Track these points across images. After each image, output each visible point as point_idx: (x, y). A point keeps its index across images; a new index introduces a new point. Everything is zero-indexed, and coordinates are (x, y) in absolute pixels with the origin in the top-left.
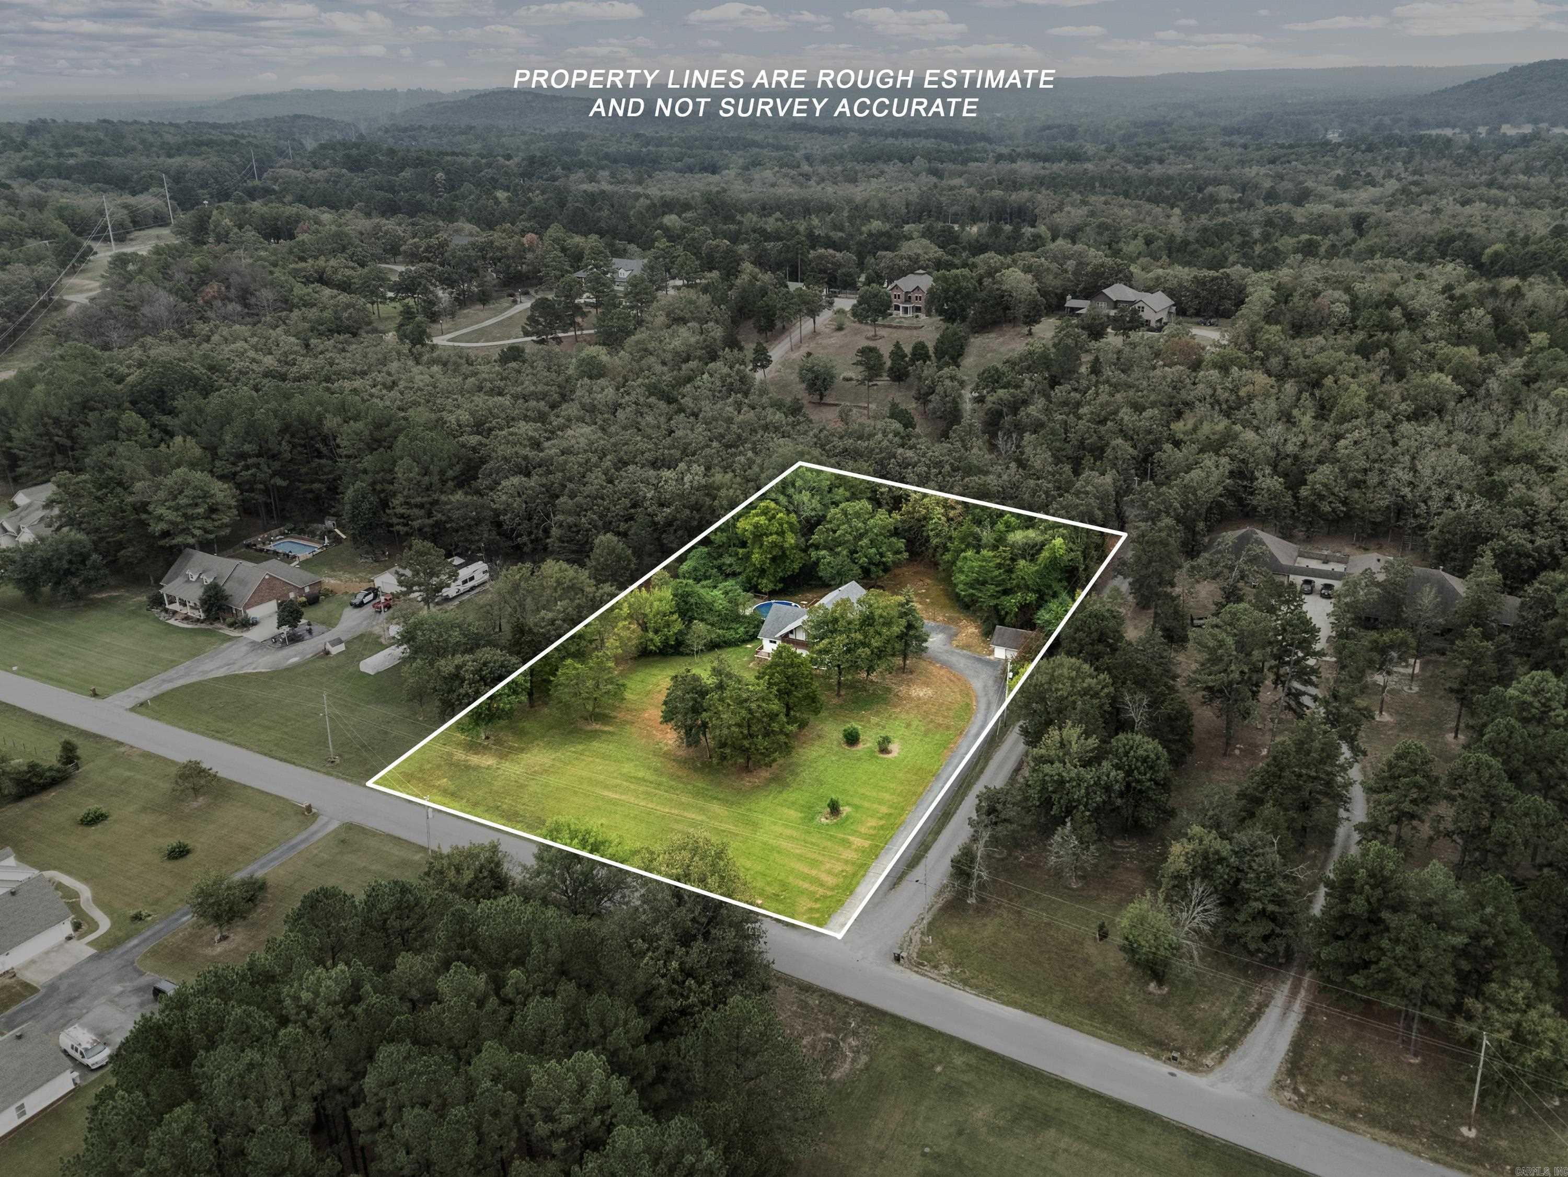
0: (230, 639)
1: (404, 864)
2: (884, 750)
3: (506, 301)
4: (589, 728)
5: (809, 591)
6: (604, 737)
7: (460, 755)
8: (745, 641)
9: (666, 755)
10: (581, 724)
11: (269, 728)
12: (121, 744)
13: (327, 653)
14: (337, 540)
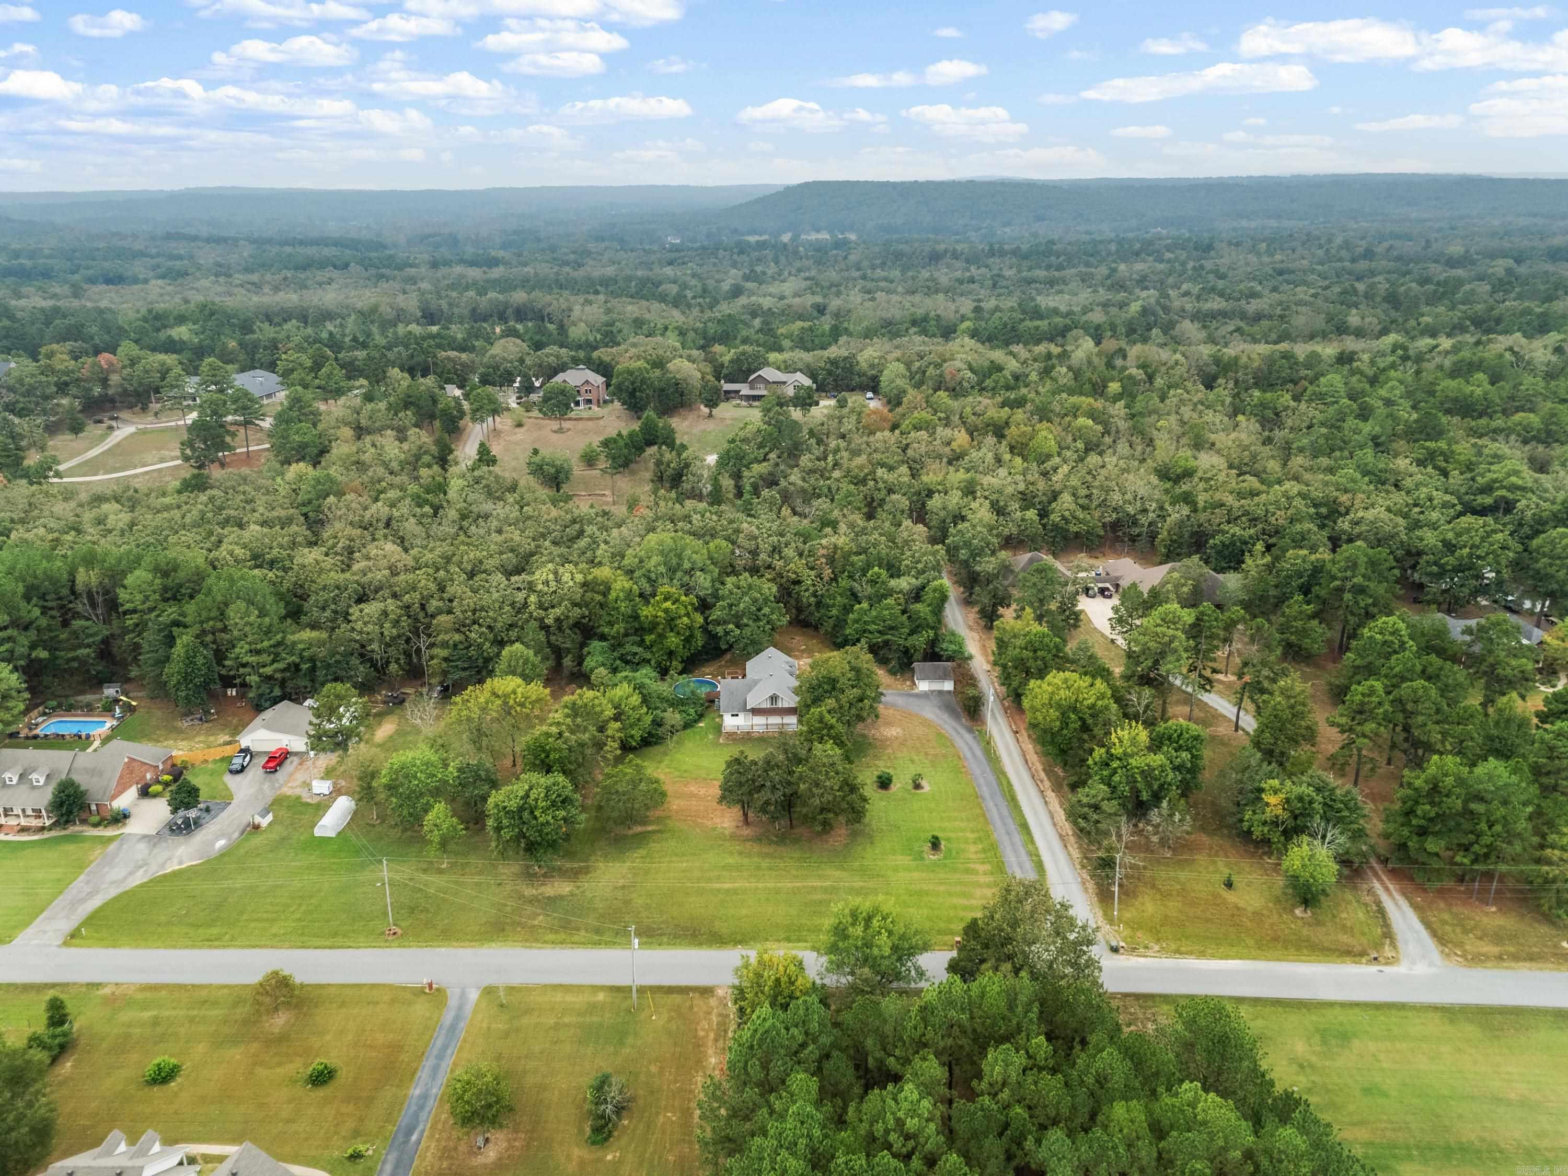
0: (111, 840)
1: (592, 1008)
2: (917, 786)
3: (99, 430)
4: (631, 832)
5: (703, 665)
6: (655, 837)
7: (529, 892)
8: (696, 721)
9: (733, 837)
10: (621, 830)
11: (274, 920)
12: (98, 985)
13: (256, 827)
14: (128, 709)
